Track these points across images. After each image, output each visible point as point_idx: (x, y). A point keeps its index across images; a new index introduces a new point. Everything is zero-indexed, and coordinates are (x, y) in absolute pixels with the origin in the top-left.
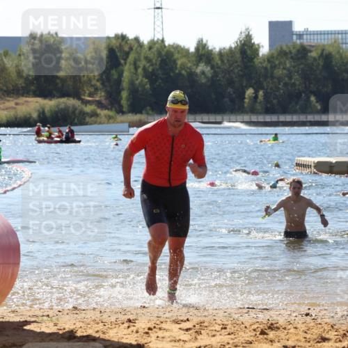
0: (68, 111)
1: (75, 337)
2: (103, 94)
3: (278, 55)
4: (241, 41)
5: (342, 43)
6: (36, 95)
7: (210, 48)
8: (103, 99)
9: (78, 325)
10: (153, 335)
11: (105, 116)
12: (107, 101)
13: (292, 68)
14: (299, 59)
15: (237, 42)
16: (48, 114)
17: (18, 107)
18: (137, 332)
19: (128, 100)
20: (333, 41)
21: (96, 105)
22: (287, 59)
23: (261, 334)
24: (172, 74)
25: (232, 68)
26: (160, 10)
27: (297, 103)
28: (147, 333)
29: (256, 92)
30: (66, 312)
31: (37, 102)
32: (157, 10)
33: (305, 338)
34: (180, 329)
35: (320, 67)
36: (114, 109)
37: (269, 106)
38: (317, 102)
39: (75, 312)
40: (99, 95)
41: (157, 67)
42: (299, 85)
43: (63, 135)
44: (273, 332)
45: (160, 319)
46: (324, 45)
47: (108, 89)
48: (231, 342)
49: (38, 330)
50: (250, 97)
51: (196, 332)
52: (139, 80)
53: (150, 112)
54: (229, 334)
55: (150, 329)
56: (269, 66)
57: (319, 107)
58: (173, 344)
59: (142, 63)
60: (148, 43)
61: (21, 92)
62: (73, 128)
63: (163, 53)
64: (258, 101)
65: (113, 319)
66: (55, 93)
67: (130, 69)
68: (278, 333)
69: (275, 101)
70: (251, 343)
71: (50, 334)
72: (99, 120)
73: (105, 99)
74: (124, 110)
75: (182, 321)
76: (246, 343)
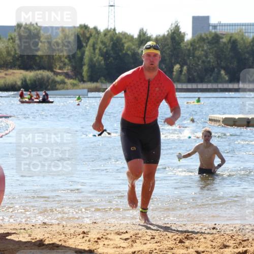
0: (44, 80)
1: (44, 245)
2: (69, 68)
3: (199, 40)
4: (171, 30)
5: (245, 33)
6: (21, 68)
7: (149, 35)
8: (69, 71)
9: (46, 236)
10: (101, 243)
11: (71, 84)
12: (73, 73)
13: (208, 50)
14: (213, 44)
15: (168, 31)
16: (29, 82)
17: (7, 77)
18: (89, 241)
19: (88, 72)
20: (239, 30)
21: (64, 76)
22: (205, 43)
24: (120, 54)
25: (164, 50)
26: (113, 7)
27: (211, 75)
28: (97, 242)
29: (182, 67)
30: (37, 226)
31: (21, 73)
32: (111, 7)
33: (211, 245)
34: (121, 239)
35: (229, 49)
36: (77, 79)
37: (190, 77)
38: (226, 75)
39: (44, 226)
40: (67, 69)
41: (110, 48)
42: (213, 62)
43: (39, 97)
44: (189, 241)
45: (106, 231)
46: (232, 34)
47: (74, 64)
48: (158, 248)
49: (17, 239)
50: (177, 71)
51: (132, 241)
52: (96, 58)
53: (104, 81)
54: (156, 243)
55: (99, 239)
56: (191, 48)
57: (227, 78)
58: (115, 249)
59: (99, 45)
60: (104, 31)
61: (9, 66)
62: (47, 92)
63: (115, 38)
64: (183, 73)
65: (72, 231)
66: (34, 67)
67: (89, 50)
68: (192, 242)
69: (195, 74)
70: (172, 249)
71: (26, 243)
72: (65, 86)
73: (71, 72)
74: (85, 79)
75: (122, 233)
76: (168, 249)
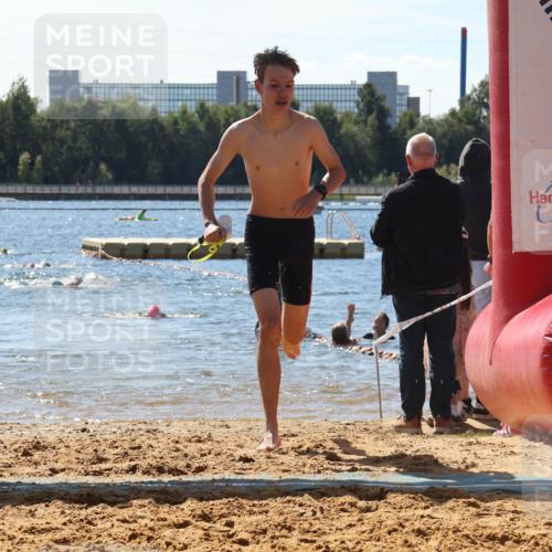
4: (13, 94)
13: (78, 129)
15: (8, 95)
23: (23, 455)
27: (83, 172)
29: (33, 157)
33: (77, 458)
35: (112, 128)
37: (49, 174)
38: (108, 171)
42: (87, 150)
44: (39, 452)
50: (24, 163)
56: (49, 125)
57: (110, 177)
64: (36, 167)
68: (46, 453)
70: (10, 466)
76: (4, 466)
